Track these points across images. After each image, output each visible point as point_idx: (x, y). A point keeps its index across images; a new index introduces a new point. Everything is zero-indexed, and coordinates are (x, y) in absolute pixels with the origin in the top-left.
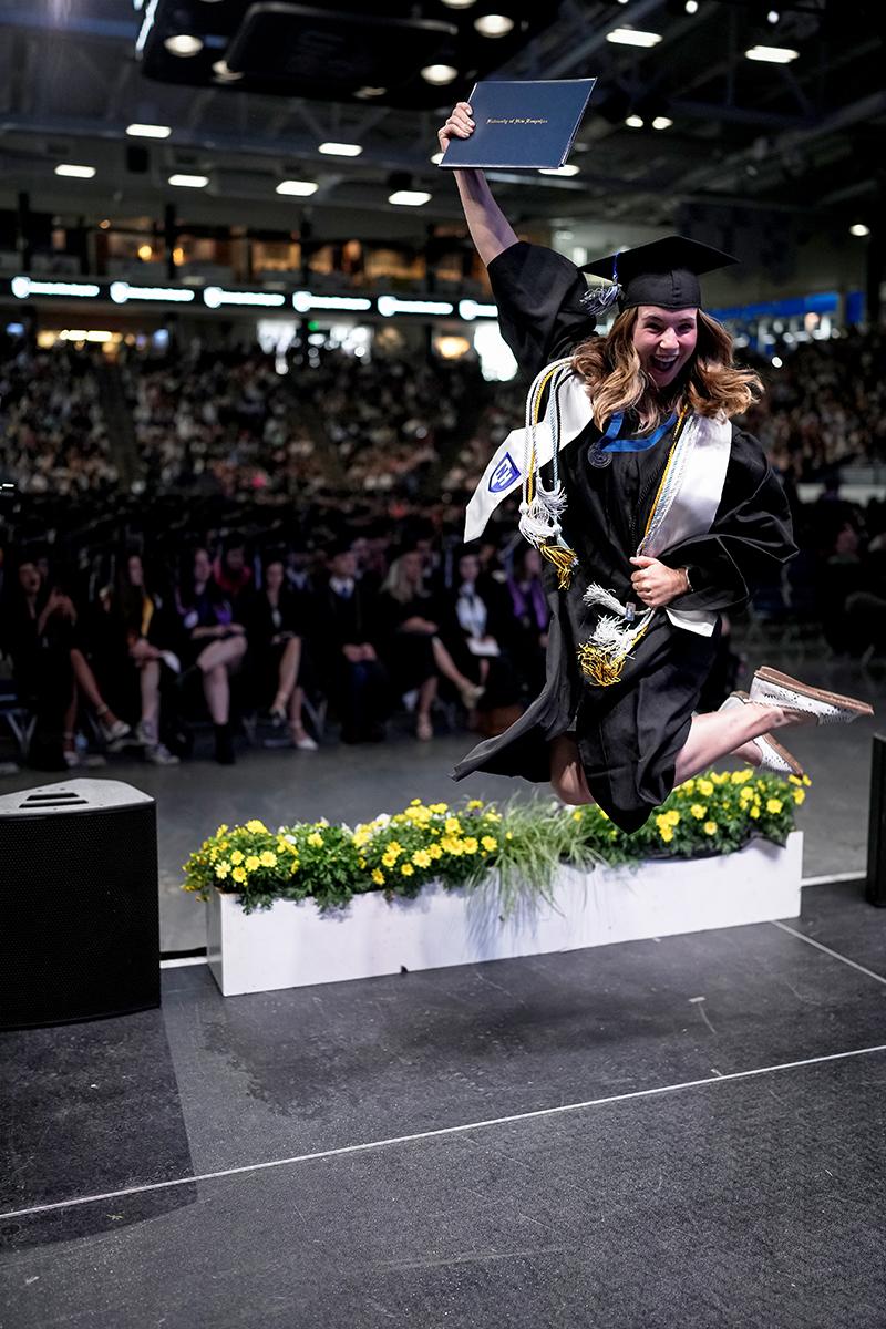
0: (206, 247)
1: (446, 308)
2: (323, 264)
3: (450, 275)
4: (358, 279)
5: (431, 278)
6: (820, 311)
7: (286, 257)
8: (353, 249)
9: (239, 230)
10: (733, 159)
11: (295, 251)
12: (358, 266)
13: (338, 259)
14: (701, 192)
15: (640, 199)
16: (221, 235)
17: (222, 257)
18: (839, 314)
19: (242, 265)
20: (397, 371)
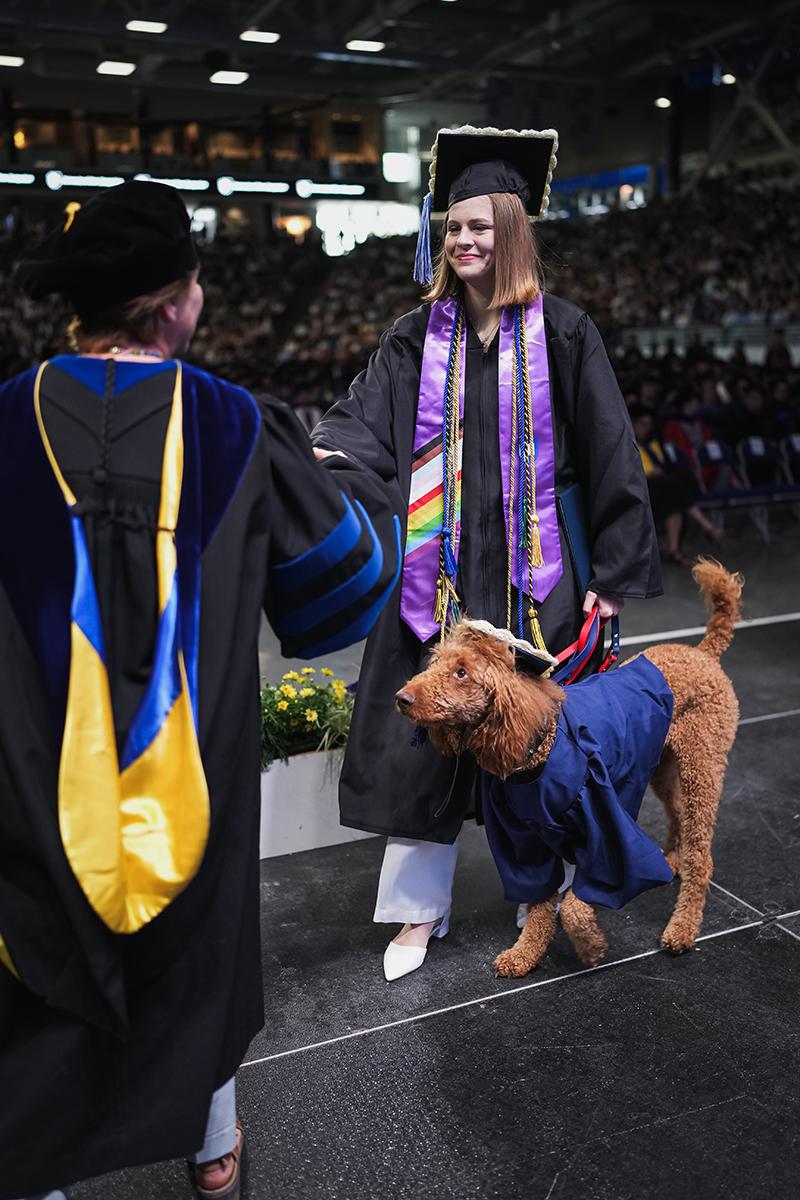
0: (48, 130)
1: (282, 187)
2: (164, 147)
3: (286, 155)
4: (199, 159)
5: (268, 158)
6: (633, 183)
7: (128, 140)
8: (192, 130)
9: (78, 112)
10: (530, 33)
11: (135, 134)
12: (200, 146)
13: (179, 141)
14: (505, 67)
15: (453, 75)
16: (62, 117)
17: (64, 140)
18: (650, 186)
19: (83, 147)
20: (239, 249)
